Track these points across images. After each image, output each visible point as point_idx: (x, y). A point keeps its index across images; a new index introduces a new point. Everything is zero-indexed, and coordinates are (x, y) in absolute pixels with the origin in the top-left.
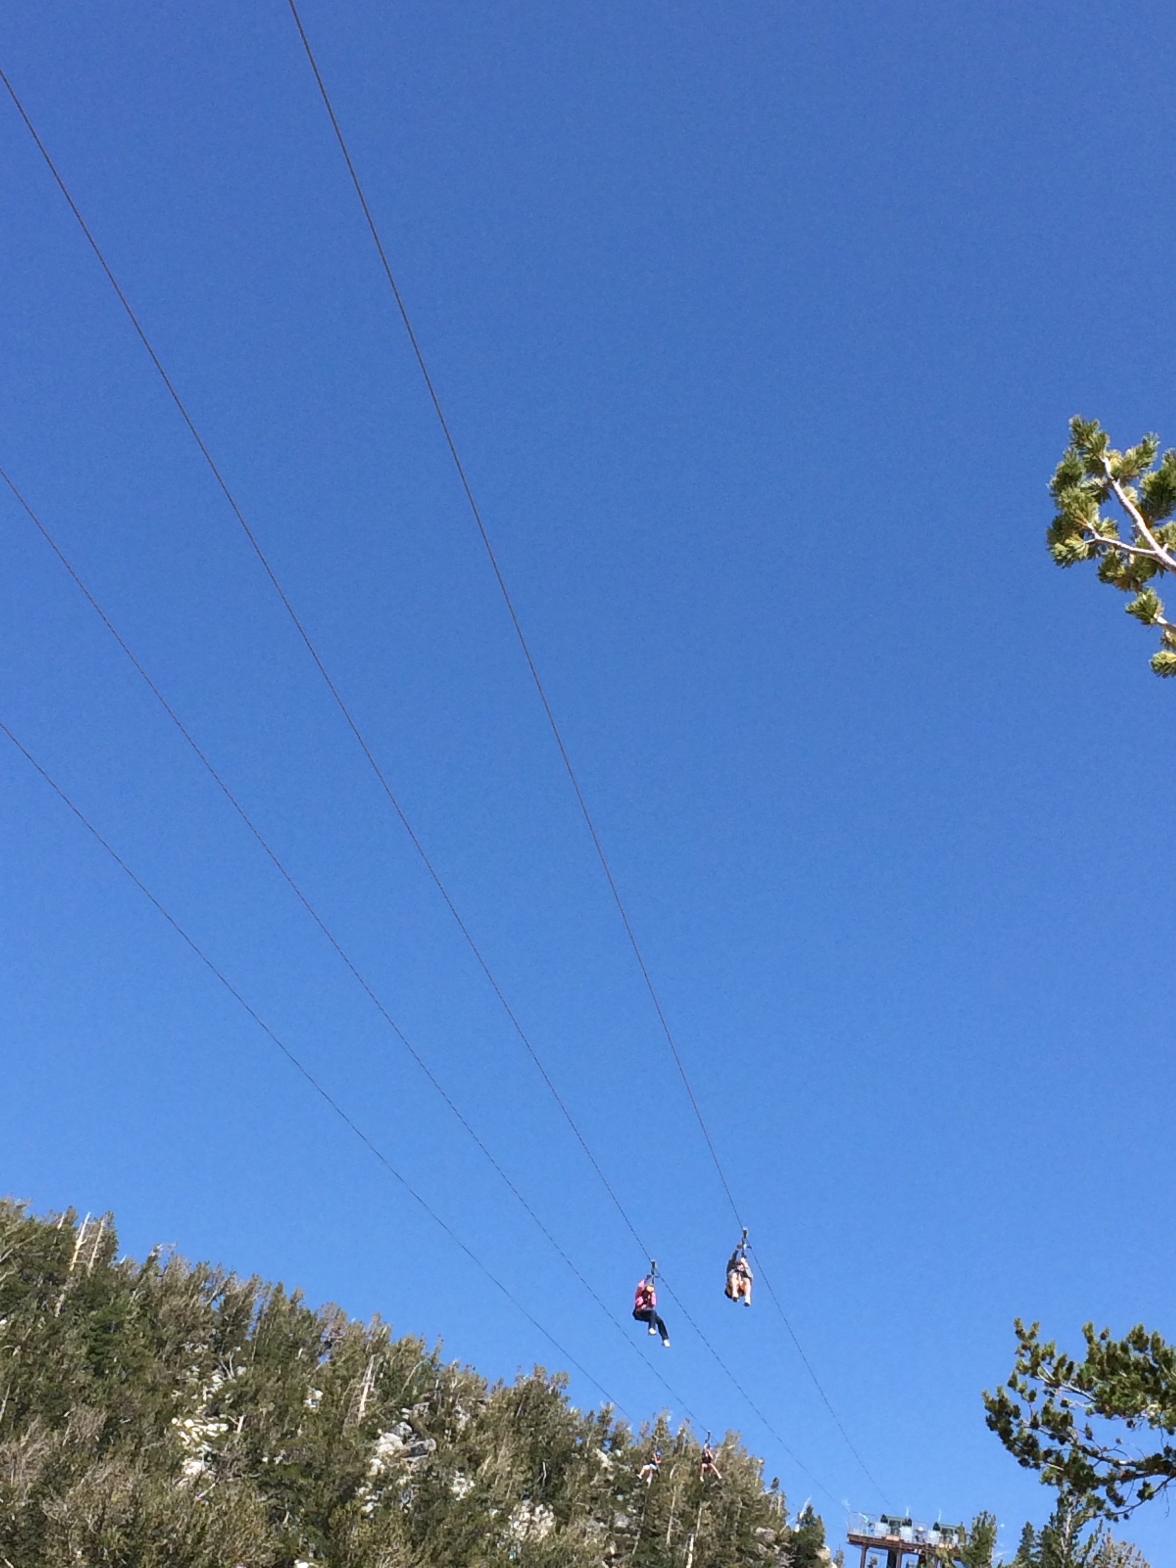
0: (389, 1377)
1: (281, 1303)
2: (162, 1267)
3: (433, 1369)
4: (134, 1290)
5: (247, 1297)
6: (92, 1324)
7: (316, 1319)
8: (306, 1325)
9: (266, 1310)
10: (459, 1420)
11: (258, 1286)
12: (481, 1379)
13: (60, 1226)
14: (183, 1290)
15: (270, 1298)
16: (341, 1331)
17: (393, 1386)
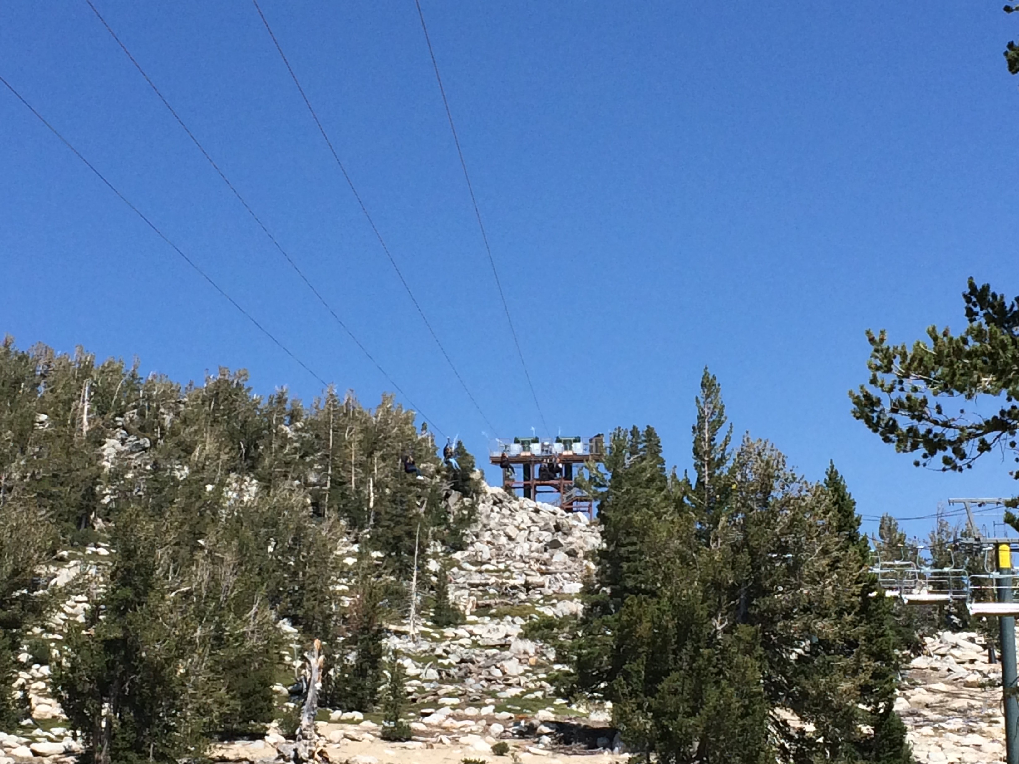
0: (100, 395)
3: (135, 382)
7: (29, 358)
8: (22, 363)
10: (164, 419)
12: (175, 384)
16: (52, 364)
17: (106, 401)
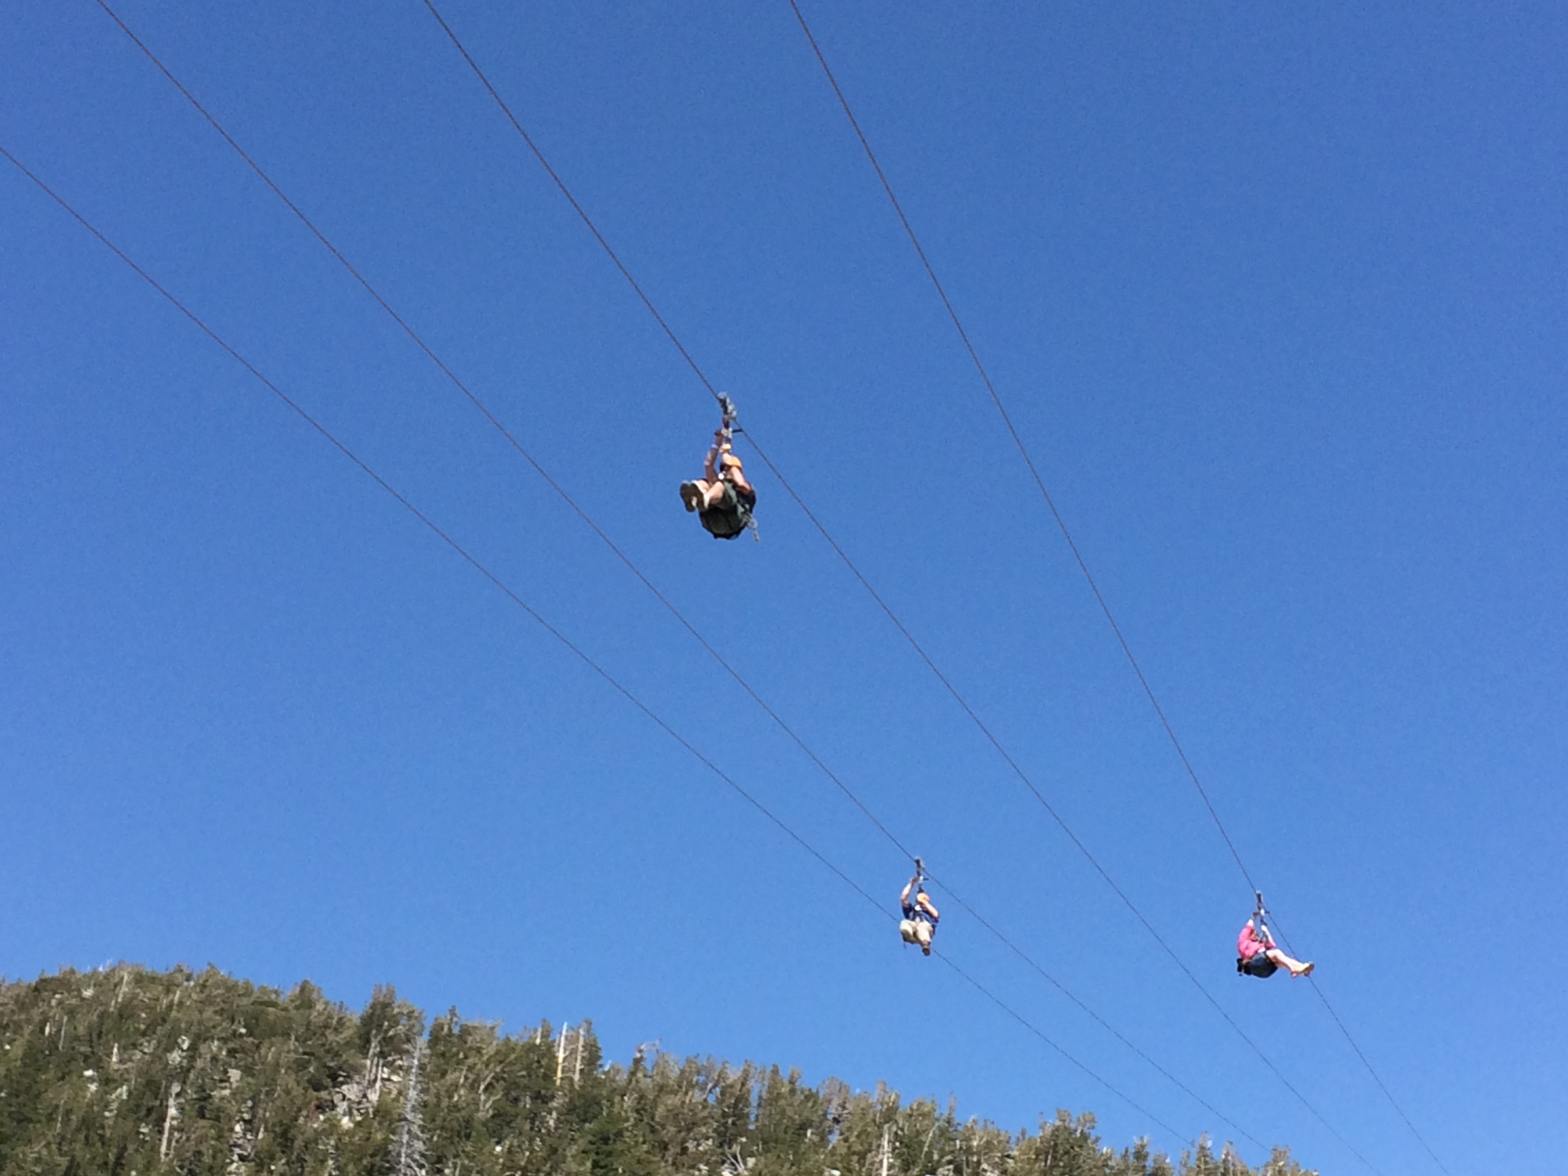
0: (907, 1146)
1: (779, 1085)
2: (649, 1067)
3: (951, 1129)
4: (625, 1095)
5: (743, 1085)
6: (590, 1138)
7: (818, 1097)
8: (810, 1104)
9: (764, 1095)
11: (752, 1071)
12: (1003, 1133)
13: (538, 1041)
14: (676, 1087)
15: (766, 1083)
16: (847, 1105)
17: (912, 1153)
